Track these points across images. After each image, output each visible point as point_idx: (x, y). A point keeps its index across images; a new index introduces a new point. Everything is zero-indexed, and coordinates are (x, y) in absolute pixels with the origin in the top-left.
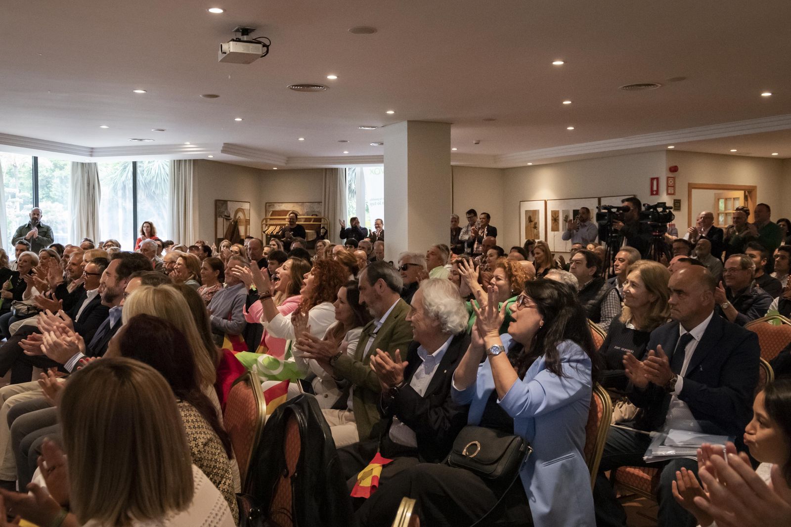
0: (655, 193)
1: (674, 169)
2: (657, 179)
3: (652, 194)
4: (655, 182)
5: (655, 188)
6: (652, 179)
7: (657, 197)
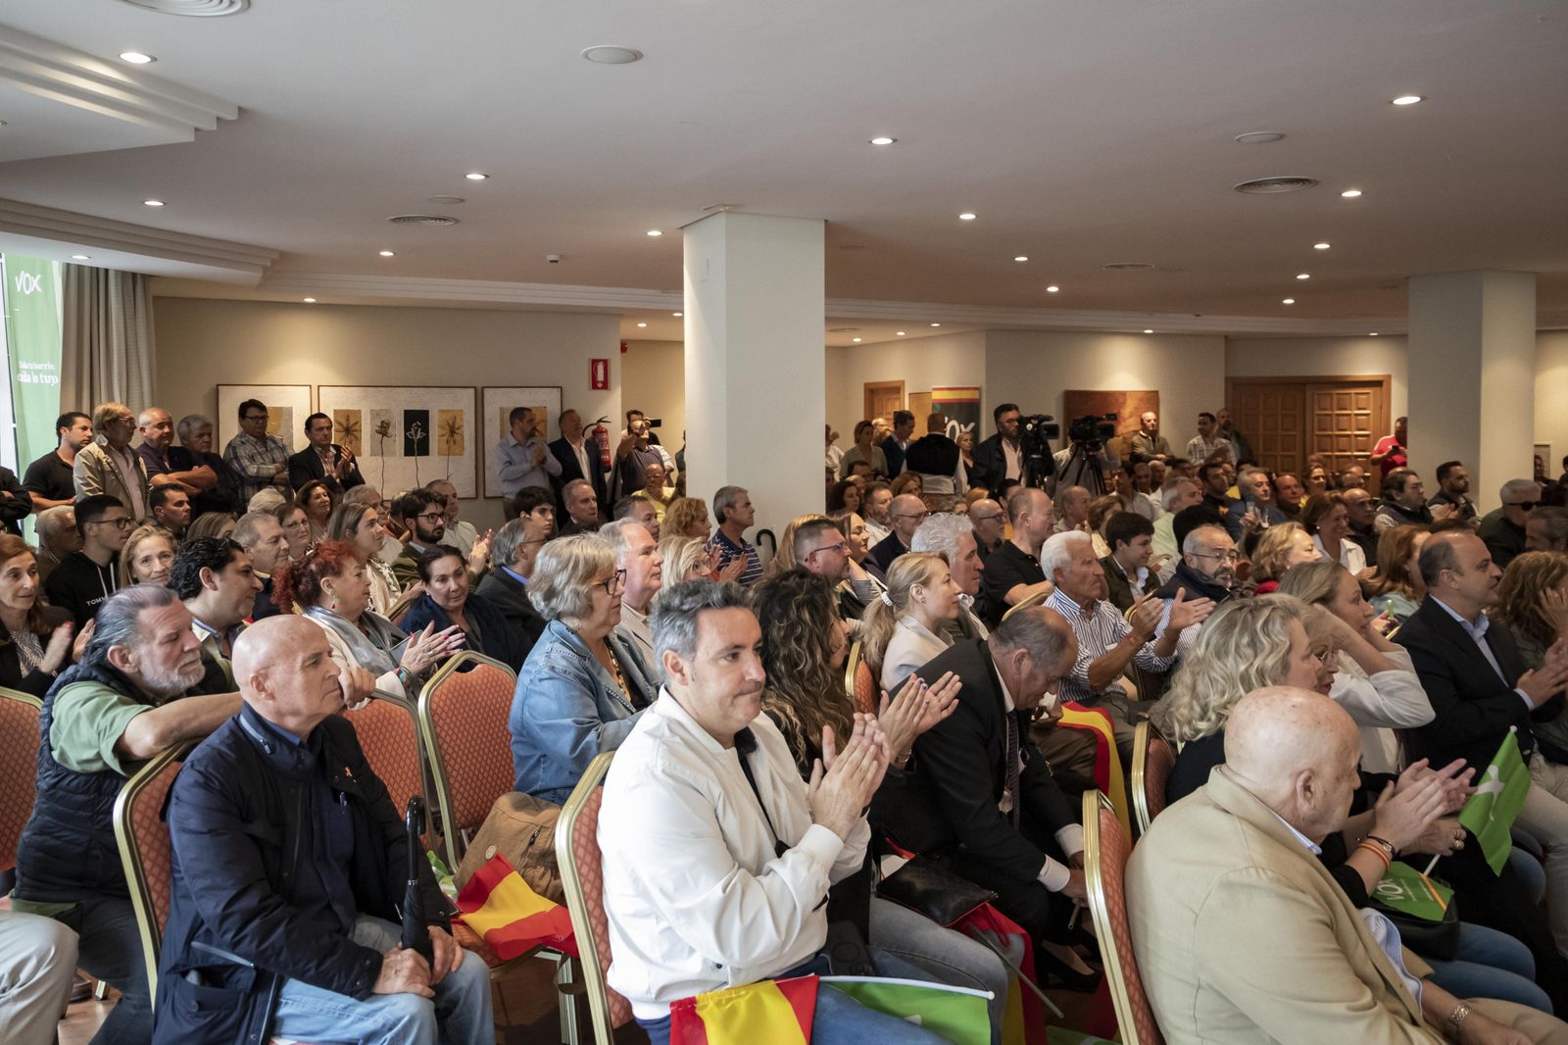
0: (600, 385)
2: (606, 362)
3: (595, 386)
4: (600, 368)
5: (600, 377)
6: (595, 362)
7: (604, 392)
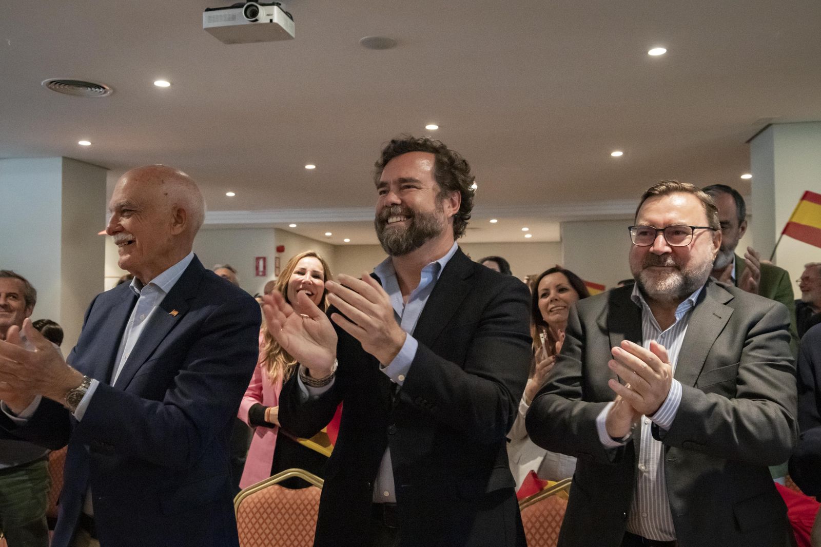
0: (261, 273)
1: (280, 249)
2: (264, 259)
3: (257, 274)
4: (261, 263)
5: (261, 268)
6: (258, 259)
7: (265, 277)
